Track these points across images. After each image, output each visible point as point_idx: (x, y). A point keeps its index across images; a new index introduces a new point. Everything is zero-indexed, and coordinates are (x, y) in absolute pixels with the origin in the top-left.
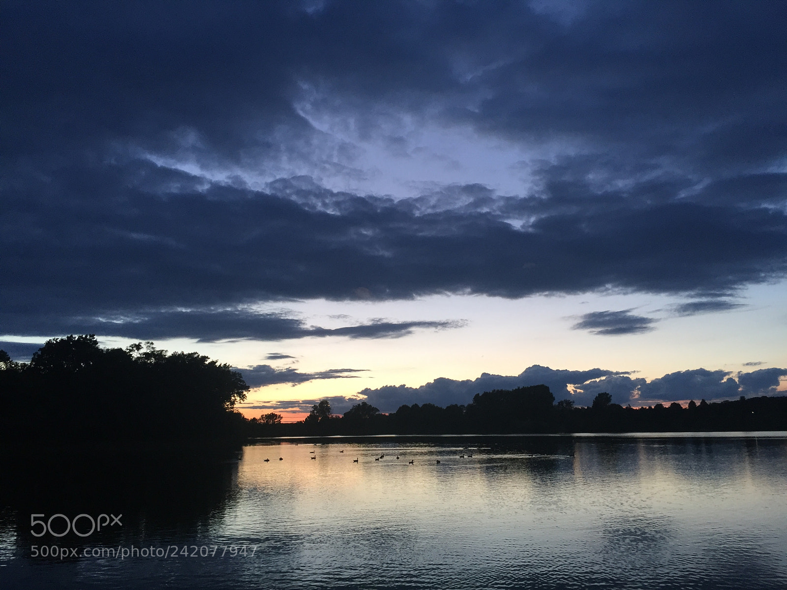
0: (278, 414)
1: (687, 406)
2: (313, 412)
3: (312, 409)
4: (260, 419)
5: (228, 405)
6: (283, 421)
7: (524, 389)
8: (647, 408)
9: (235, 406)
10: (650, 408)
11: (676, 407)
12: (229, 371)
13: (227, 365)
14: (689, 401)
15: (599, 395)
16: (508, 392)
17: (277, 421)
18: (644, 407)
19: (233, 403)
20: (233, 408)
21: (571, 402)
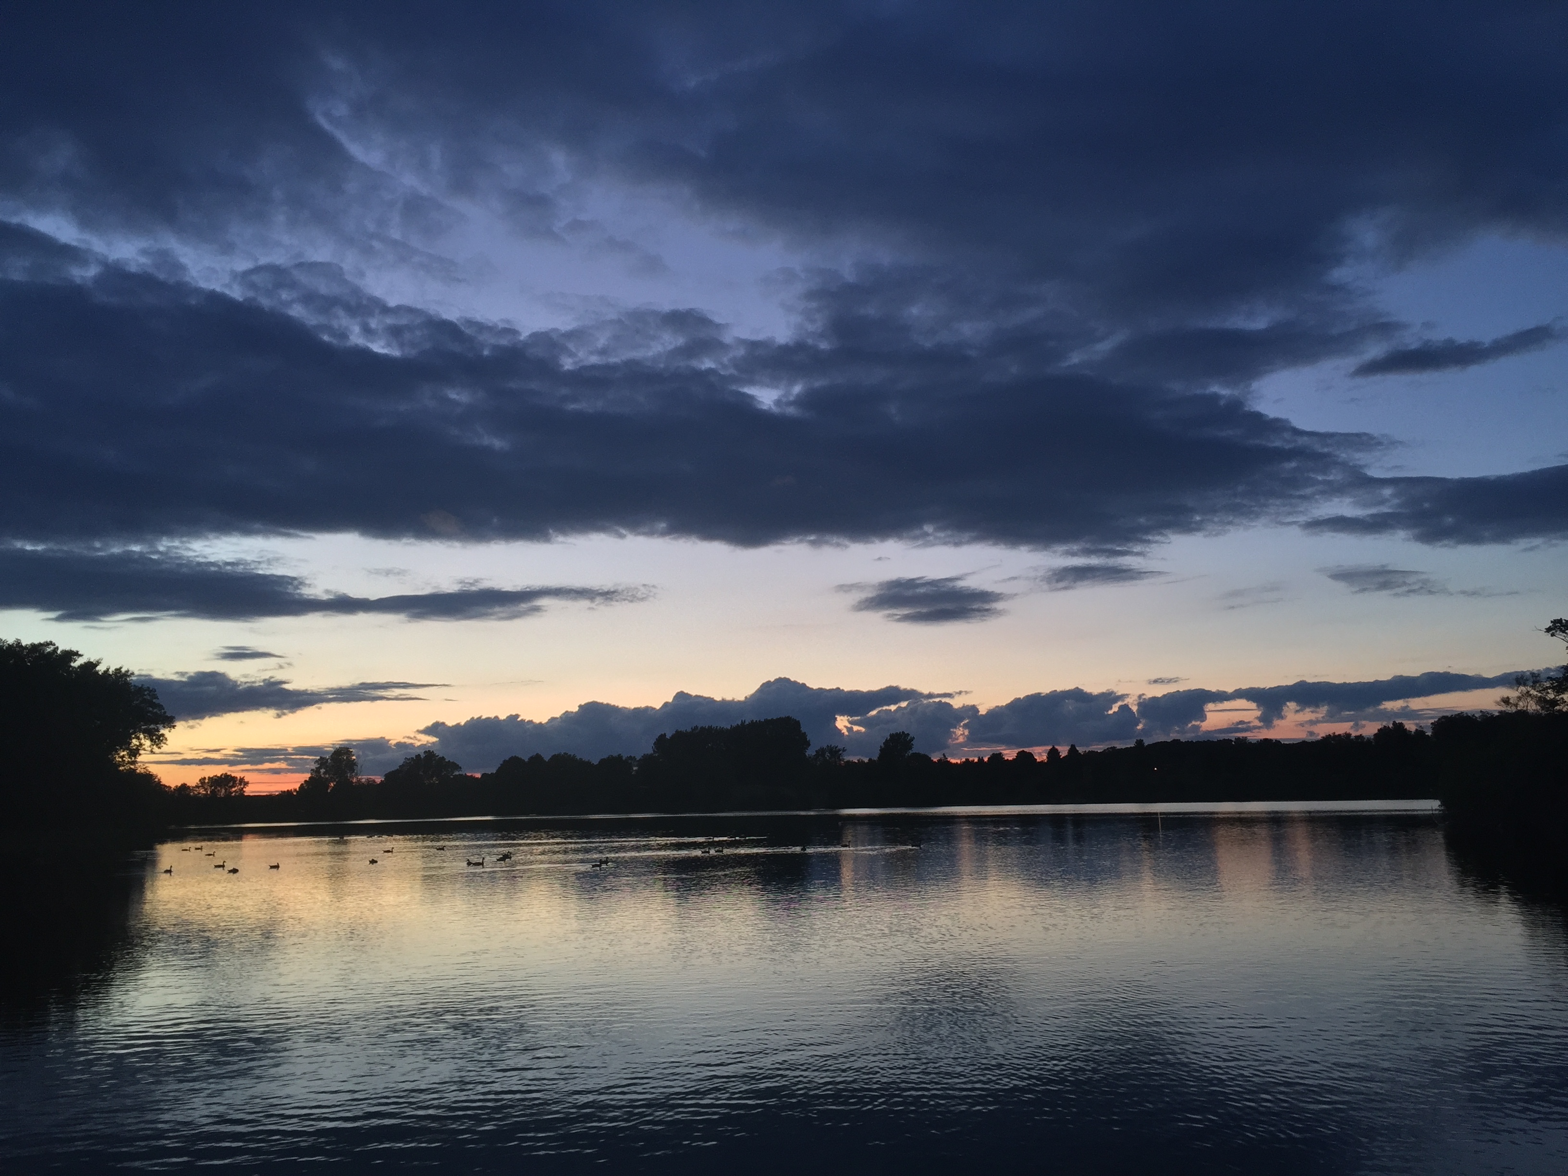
0: (238, 775)
1: (1045, 758)
2: (317, 771)
3: (314, 766)
4: (197, 787)
5: (123, 756)
6: (249, 791)
7: (753, 724)
8: (976, 760)
9: (139, 759)
10: (981, 760)
11: (1025, 758)
12: (127, 684)
13: (123, 670)
14: (1049, 748)
15: (892, 736)
16: (721, 732)
17: (235, 791)
18: (971, 759)
19: (135, 753)
20: (134, 763)
21: (839, 750)
